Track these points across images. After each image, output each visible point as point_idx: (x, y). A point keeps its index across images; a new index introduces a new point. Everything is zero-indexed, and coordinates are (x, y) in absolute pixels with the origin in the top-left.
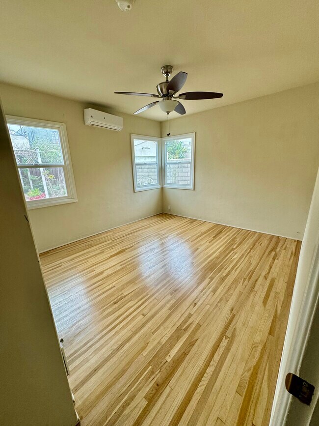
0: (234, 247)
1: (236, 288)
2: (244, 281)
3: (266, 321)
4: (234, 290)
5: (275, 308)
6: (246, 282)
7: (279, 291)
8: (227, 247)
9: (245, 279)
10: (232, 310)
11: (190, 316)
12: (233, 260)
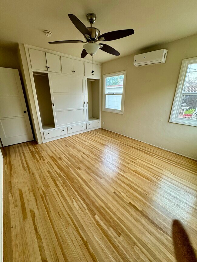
0: (96, 217)
1: (42, 182)
2: (43, 191)
3: (15, 184)
4: (42, 181)
5: (13, 194)
6: (41, 192)
7: (15, 210)
8: (99, 206)
9: (44, 193)
10: (33, 174)
11: (44, 160)
12: (71, 199)
